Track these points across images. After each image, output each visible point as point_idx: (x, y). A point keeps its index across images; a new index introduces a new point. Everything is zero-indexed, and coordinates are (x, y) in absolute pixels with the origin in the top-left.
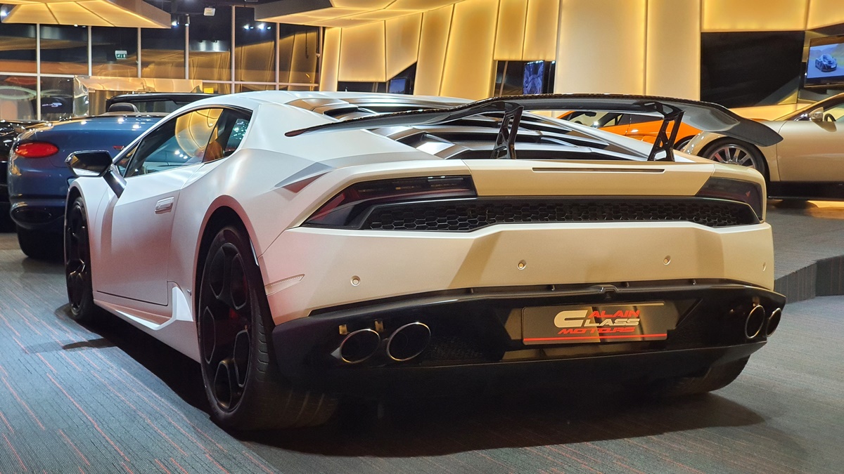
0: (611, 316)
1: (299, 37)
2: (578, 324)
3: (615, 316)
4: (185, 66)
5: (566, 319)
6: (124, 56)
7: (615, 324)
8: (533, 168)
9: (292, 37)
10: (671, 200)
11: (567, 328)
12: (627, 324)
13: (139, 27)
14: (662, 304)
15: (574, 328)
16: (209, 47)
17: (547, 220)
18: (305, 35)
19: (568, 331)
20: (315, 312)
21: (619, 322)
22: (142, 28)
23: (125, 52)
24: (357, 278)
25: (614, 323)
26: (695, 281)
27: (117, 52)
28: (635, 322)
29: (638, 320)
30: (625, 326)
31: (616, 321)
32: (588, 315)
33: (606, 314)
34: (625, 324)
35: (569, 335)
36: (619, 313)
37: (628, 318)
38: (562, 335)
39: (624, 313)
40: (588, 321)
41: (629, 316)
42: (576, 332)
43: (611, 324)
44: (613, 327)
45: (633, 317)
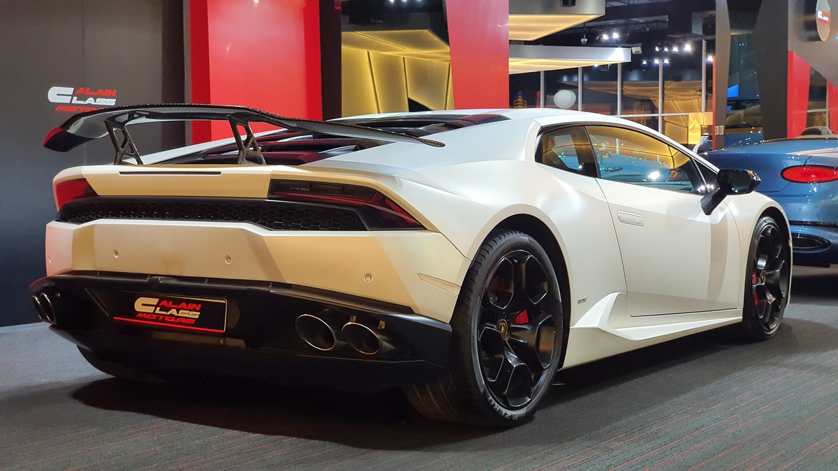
0: (177, 307)
2: (151, 310)
3: (179, 307)
5: (143, 305)
7: (179, 315)
8: (120, 172)
12: (189, 316)
14: (224, 301)
15: (147, 313)
19: (143, 315)
21: (182, 313)
24: (50, 257)
25: (178, 313)
26: (272, 283)
28: (196, 315)
29: (199, 313)
30: (187, 318)
31: (180, 312)
32: (159, 303)
33: (173, 304)
34: (187, 315)
35: (143, 319)
36: (184, 305)
37: (191, 311)
38: (140, 318)
39: (187, 305)
40: (158, 308)
41: (192, 309)
42: (149, 317)
43: (176, 314)
44: (177, 317)
45: (195, 310)
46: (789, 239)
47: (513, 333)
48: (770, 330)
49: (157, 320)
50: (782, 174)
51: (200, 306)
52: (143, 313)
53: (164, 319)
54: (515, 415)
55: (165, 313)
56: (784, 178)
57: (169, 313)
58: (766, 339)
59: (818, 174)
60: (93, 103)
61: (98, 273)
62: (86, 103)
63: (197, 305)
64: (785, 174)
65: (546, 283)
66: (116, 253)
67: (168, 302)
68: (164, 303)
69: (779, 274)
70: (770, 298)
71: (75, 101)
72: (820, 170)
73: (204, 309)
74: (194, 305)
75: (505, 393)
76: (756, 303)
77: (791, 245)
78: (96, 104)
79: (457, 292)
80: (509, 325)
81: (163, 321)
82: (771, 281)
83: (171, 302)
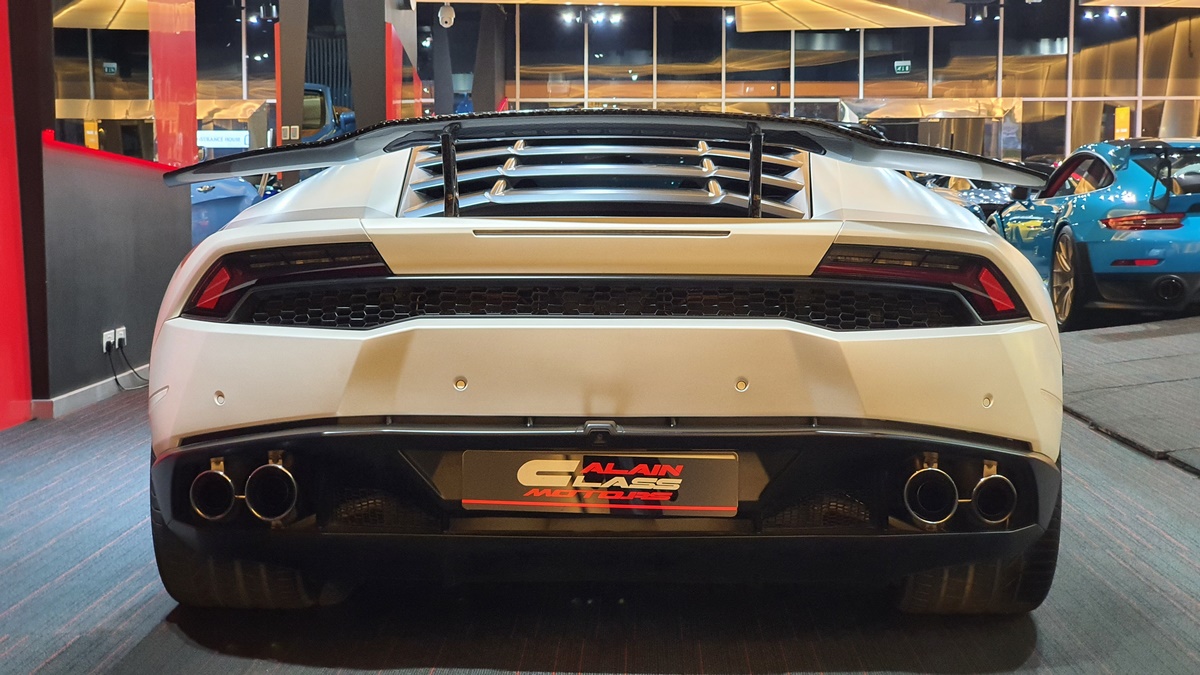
0: (625, 472)
1: (1182, 25)
2: (564, 481)
3: (633, 472)
4: (1066, 78)
5: (538, 473)
6: (907, 68)
7: (631, 486)
8: (474, 231)
9: (1173, 26)
10: (764, 283)
11: (541, 488)
12: (656, 487)
13: (931, 26)
14: (732, 457)
15: (553, 489)
16: (1053, 48)
17: (515, 313)
18: (1187, 22)
19: (542, 492)
20: (186, 441)
21: (638, 483)
22: (935, 27)
23: (908, 63)
24: (220, 394)
25: (629, 483)
26: (816, 420)
27: (897, 63)
28: (672, 484)
29: (680, 481)
30: (651, 491)
31: (635, 481)
32: (581, 468)
33: (615, 467)
34: (651, 487)
35: (542, 498)
36: (642, 468)
37: (659, 477)
38: (534, 497)
39: (651, 468)
40: (580, 478)
41: (662, 474)
42: (556, 494)
43: (624, 486)
44: (626, 491)
45: (669, 476)
49: (577, 498)
51: (680, 468)
55: (597, 485)
57: (607, 485)
61: (390, 421)
63: (674, 467)
66: (461, 381)
67: (604, 466)
68: (596, 467)
74: (667, 467)
83: (611, 466)
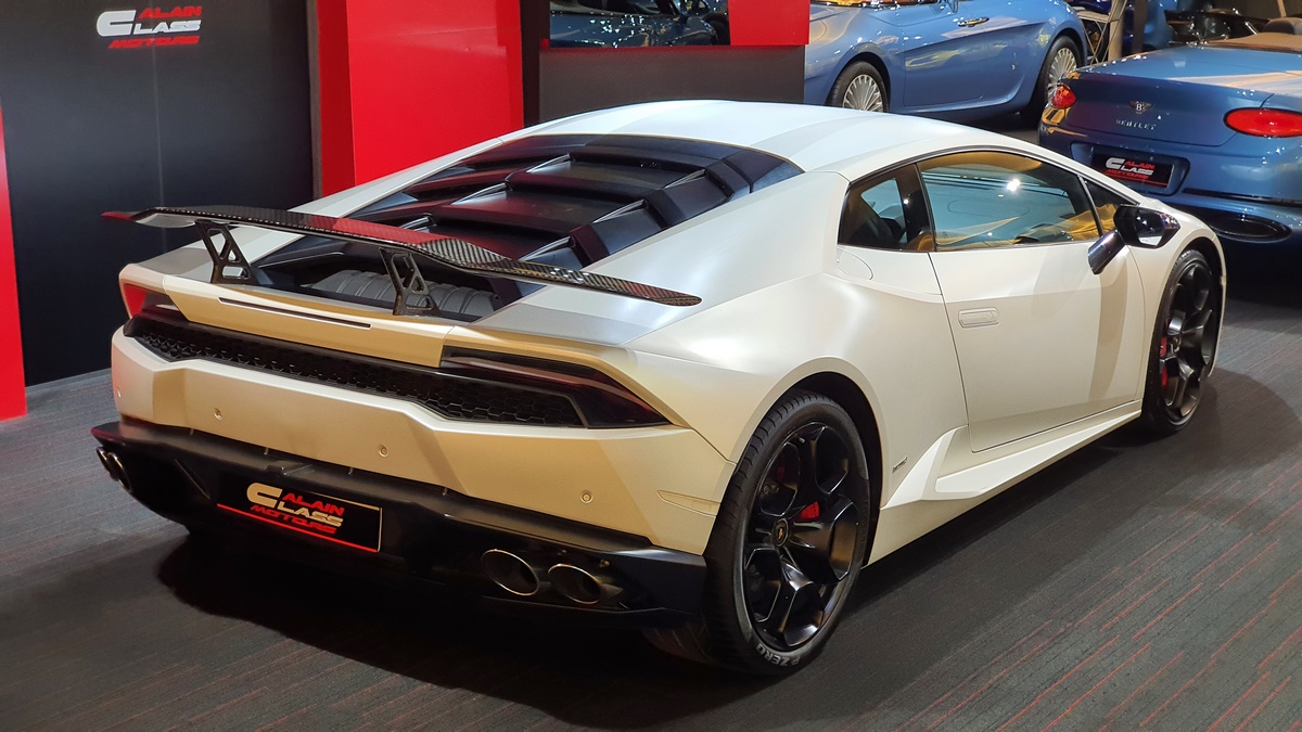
0: (309, 505)
2: (273, 503)
3: (313, 506)
5: (259, 494)
7: (312, 517)
8: (220, 298)
12: (326, 522)
14: (378, 509)
15: (266, 508)
19: (260, 509)
21: (316, 516)
25: (311, 515)
26: (446, 490)
28: (337, 522)
29: (341, 520)
30: (324, 524)
31: (314, 513)
32: (282, 495)
33: (304, 500)
34: (324, 520)
35: (260, 514)
36: (319, 504)
37: (329, 514)
38: (254, 512)
39: (324, 505)
40: (282, 503)
41: (331, 512)
42: (268, 512)
43: (308, 516)
44: (309, 520)
45: (335, 515)
46: (1221, 274)
47: (797, 535)
48: (1182, 417)
49: (280, 519)
50: (1225, 120)
52: (260, 506)
53: (290, 520)
54: (795, 658)
55: (292, 511)
56: (1228, 125)
57: (297, 513)
58: (1176, 432)
59: (1281, 124)
60: (166, 30)
61: (192, 433)
62: (156, 31)
63: (339, 507)
64: (1229, 120)
65: (846, 462)
66: (218, 412)
67: (296, 497)
68: (291, 496)
69: (1201, 333)
70: (1186, 369)
71: (138, 30)
72: (1283, 115)
73: (350, 514)
74: (334, 508)
75: (781, 629)
76: (1164, 383)
77: (1224, 283)
78: (171, 30)
79: (714, 511)
80: (790, 523)
81: (289, 522)
82: (1189, 345)
83: (300, 497)
